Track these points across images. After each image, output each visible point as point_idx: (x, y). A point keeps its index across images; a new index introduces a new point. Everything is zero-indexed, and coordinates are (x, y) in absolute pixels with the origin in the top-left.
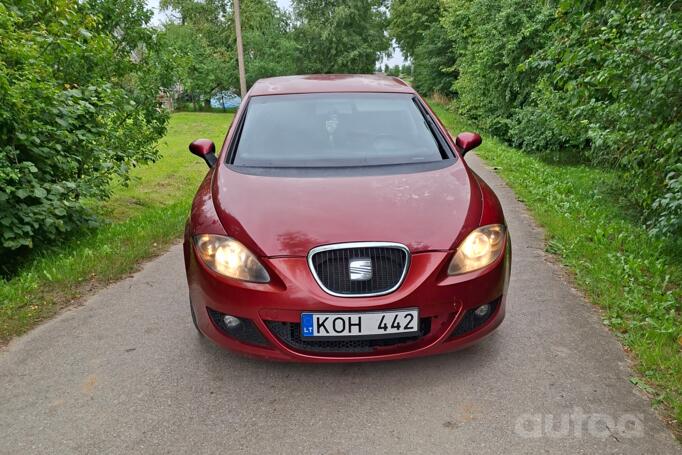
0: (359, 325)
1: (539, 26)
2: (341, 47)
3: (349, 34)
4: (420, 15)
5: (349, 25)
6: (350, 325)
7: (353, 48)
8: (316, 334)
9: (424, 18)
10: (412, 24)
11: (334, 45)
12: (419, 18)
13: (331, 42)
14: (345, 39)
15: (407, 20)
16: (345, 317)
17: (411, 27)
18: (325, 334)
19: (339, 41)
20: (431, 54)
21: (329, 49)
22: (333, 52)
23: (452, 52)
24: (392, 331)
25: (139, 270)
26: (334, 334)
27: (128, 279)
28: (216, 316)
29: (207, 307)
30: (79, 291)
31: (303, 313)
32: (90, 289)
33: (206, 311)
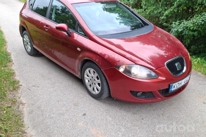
0: (181, 83)
8: (172, 90)
16: (179, 82)
24: (185, 83)
25: (19, 82)
26: (176, 88)
27: (21, 87)
28: (134, 93)
29: (130, 91)
30: (9, 98)
31: (171, 85)
32: (14, 96)
33: (130, 92)
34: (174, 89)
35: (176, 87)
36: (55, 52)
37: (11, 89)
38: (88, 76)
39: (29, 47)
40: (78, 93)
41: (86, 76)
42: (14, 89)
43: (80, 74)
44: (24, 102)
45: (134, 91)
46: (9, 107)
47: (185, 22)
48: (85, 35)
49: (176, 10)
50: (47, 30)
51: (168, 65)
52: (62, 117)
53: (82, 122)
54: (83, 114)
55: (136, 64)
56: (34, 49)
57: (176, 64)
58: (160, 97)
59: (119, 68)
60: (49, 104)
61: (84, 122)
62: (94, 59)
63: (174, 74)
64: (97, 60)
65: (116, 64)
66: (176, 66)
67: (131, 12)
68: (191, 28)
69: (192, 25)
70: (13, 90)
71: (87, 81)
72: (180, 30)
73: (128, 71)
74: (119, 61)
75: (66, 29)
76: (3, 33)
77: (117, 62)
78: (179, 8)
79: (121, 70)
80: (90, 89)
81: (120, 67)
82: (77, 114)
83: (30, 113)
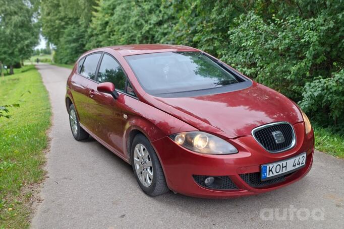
0: (286, 166)
1: (152, 26)
2: (19, 39)
3: (22, 31)
4: (60, 21)
5: (21, 27)
6: (283, 167)
7: (26, 39)
8: (268, 176)
9: (63, 23)
10: (57, 26)
11: (15, 38)
12: (60, 23)
13: (12, 35)
14: (21, 34)
15: (53, 24)
16: (281, 163)
17: (56, 28)
18: (272, 175)
19: (17, 35)
20: (69, 42)
21: (11, 40)
22: (14, 41)
23: (82, 41)
24: (297, 166)
25: (46, 173)
26: (275, 174)
27: (46, 179)
28: (200, 179)
29: (193, 175)
30: (24, 192)
31: (262, 166)
32: (31, 190)
33: (192, 177)
34: (271, 175)
35: (274, 170)
36: (111, 135)
37: (32, 181)
38: (138, 158)
39: (76, 126)
40: (125, 187)
41: (135, 159)
42: (36, 182)
43: (129, 157)
44: (42, 198)
45: (199, 176)
46: (19, 204)
47: (321, 79)
48: (135, 96)
49: (311, 64)
50: (92, 96)
51: (256, 133)
52: (88, 219)
53: (116, 225)
54: (120, 216)
55: (200, 131)
56: (81, 130)
57: (273, 133)
58: (246, 188)
59: (174, 137)
60: (76, 201)
61: (118, 226)
62: (142, 127)
63: (269, 149)
64: (145, 129)
65: (170, 131)
66: (272, 136)
67: (219, 65)
68: (334, 89)
69: (335, 84)
70: (34, 183)
71: (138, 167)
72: (316, 94)
73: (188, 143)
74: (174, 128)
75: (112, 90)
76: (52, 115)
77: (171, 128)
78: (316, 61)
79: (179, 142)
80: (141, 178)
81: (176, 135)
82: (111, 215)
83: (44, 212)
